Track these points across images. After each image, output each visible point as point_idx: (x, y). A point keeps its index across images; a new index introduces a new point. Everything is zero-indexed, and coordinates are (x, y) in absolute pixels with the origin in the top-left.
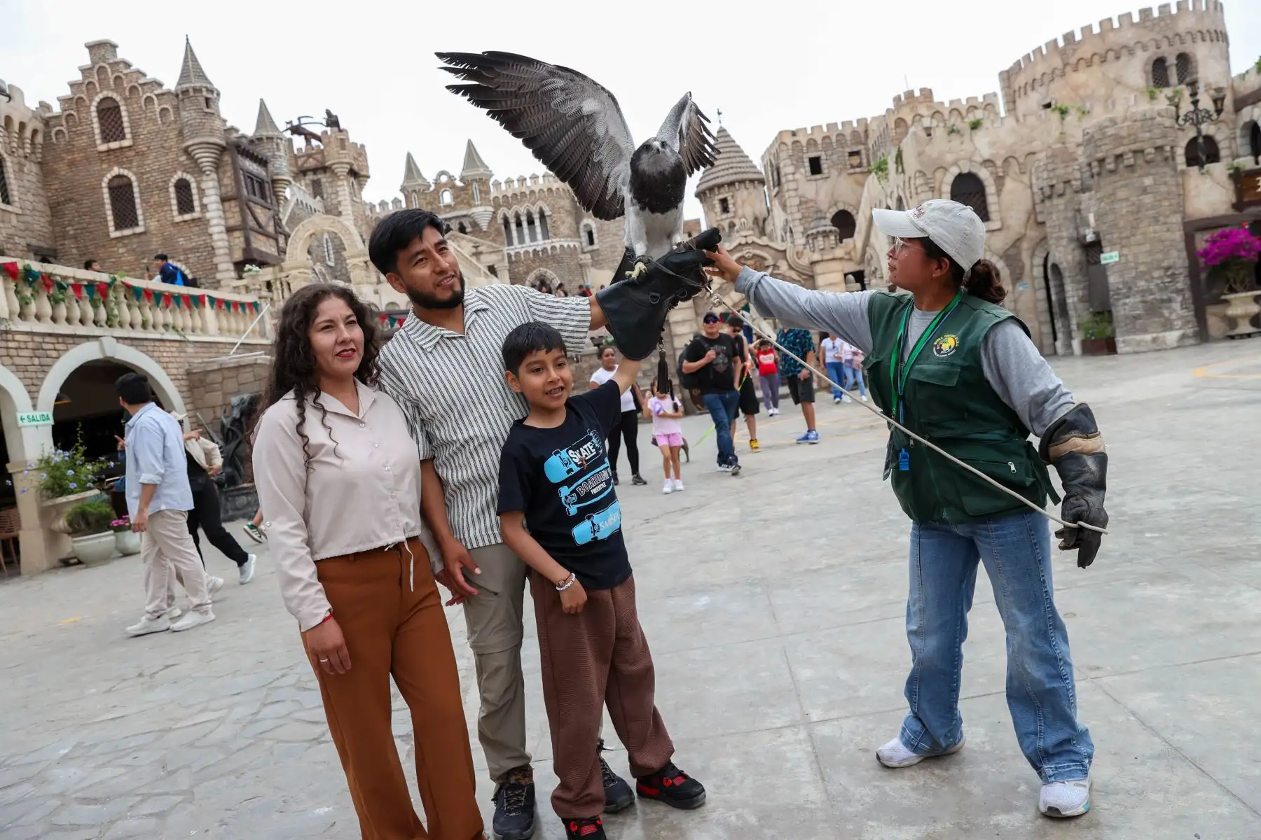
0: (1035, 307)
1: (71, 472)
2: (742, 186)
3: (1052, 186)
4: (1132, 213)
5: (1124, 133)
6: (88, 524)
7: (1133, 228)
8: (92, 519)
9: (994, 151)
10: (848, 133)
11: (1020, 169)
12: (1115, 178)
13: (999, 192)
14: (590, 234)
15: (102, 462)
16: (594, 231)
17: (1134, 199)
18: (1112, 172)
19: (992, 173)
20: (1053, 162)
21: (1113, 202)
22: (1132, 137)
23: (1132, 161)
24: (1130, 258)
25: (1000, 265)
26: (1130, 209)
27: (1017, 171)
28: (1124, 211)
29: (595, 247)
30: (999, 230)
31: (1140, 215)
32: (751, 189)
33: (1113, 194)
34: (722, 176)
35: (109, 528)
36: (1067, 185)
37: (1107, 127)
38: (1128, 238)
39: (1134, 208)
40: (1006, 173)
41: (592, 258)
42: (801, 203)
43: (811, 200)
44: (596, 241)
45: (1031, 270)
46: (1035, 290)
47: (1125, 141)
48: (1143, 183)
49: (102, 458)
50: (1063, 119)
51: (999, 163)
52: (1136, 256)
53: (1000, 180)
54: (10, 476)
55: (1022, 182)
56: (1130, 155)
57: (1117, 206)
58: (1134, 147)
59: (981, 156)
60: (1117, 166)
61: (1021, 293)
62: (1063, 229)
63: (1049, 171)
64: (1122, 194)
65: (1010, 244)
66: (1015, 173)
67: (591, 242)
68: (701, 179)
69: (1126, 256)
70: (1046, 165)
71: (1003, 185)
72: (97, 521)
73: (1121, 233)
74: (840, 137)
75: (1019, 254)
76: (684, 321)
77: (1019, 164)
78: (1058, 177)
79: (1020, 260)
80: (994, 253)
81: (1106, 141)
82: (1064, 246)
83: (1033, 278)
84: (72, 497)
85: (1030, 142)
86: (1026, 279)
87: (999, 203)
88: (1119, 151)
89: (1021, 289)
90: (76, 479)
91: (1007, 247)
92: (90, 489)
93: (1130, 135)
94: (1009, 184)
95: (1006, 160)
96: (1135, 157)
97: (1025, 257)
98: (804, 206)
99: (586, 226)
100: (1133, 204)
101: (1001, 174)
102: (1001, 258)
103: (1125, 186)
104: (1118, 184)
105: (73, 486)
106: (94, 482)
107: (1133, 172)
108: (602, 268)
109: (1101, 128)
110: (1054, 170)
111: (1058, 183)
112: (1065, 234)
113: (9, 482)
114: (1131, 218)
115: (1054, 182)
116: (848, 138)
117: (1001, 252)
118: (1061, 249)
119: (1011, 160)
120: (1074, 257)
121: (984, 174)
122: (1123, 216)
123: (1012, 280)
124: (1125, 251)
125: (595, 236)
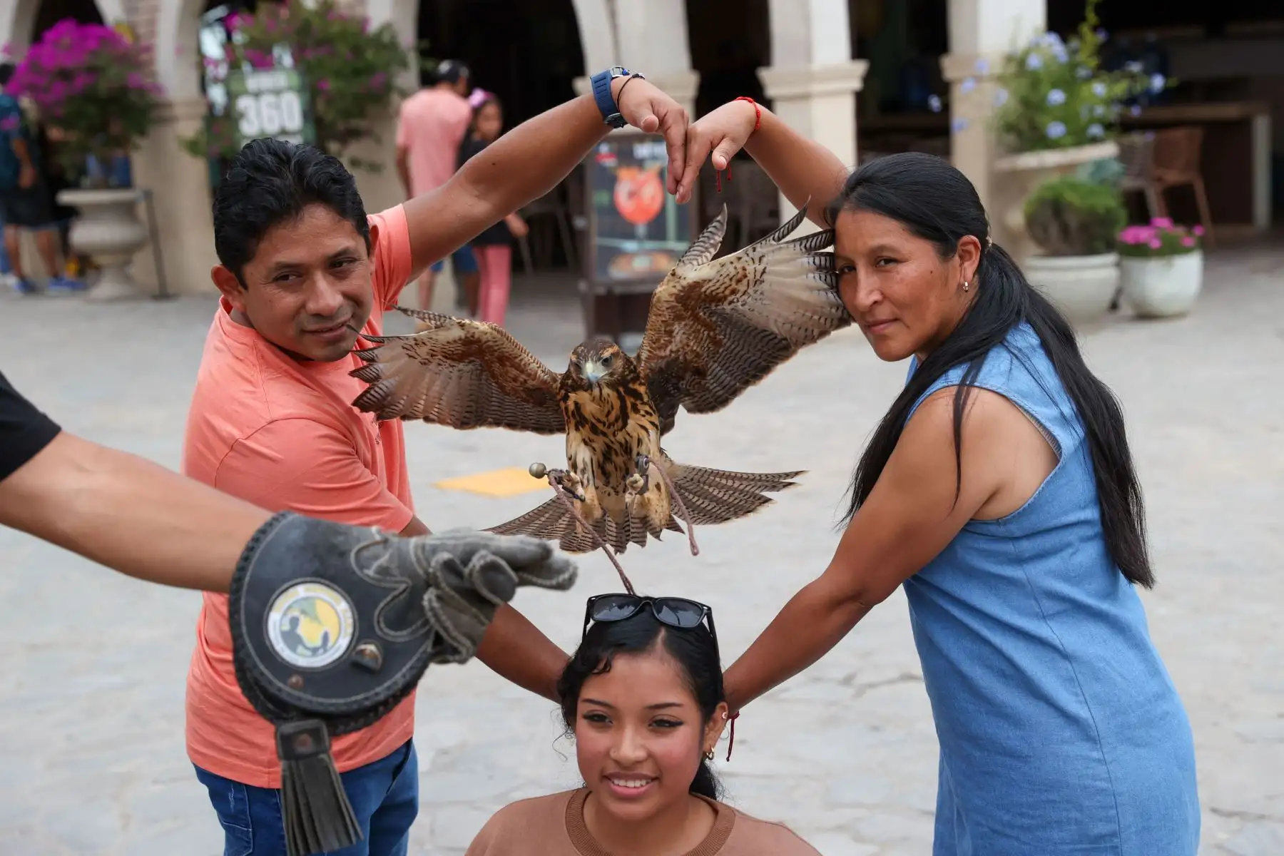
1: (1057, 97)
6: (1065, 230)
8: (1073, 221)
15: (1132, 77)
35: (1109, 246)
49: (1135, 67)
54: (944, 89)
72: (1084, 227)
84: (1051, 158)
90: (1066, 114)
92: (1094, 140)
105: (1056, 130)
106: (1108, 126)
113: (935, 103)
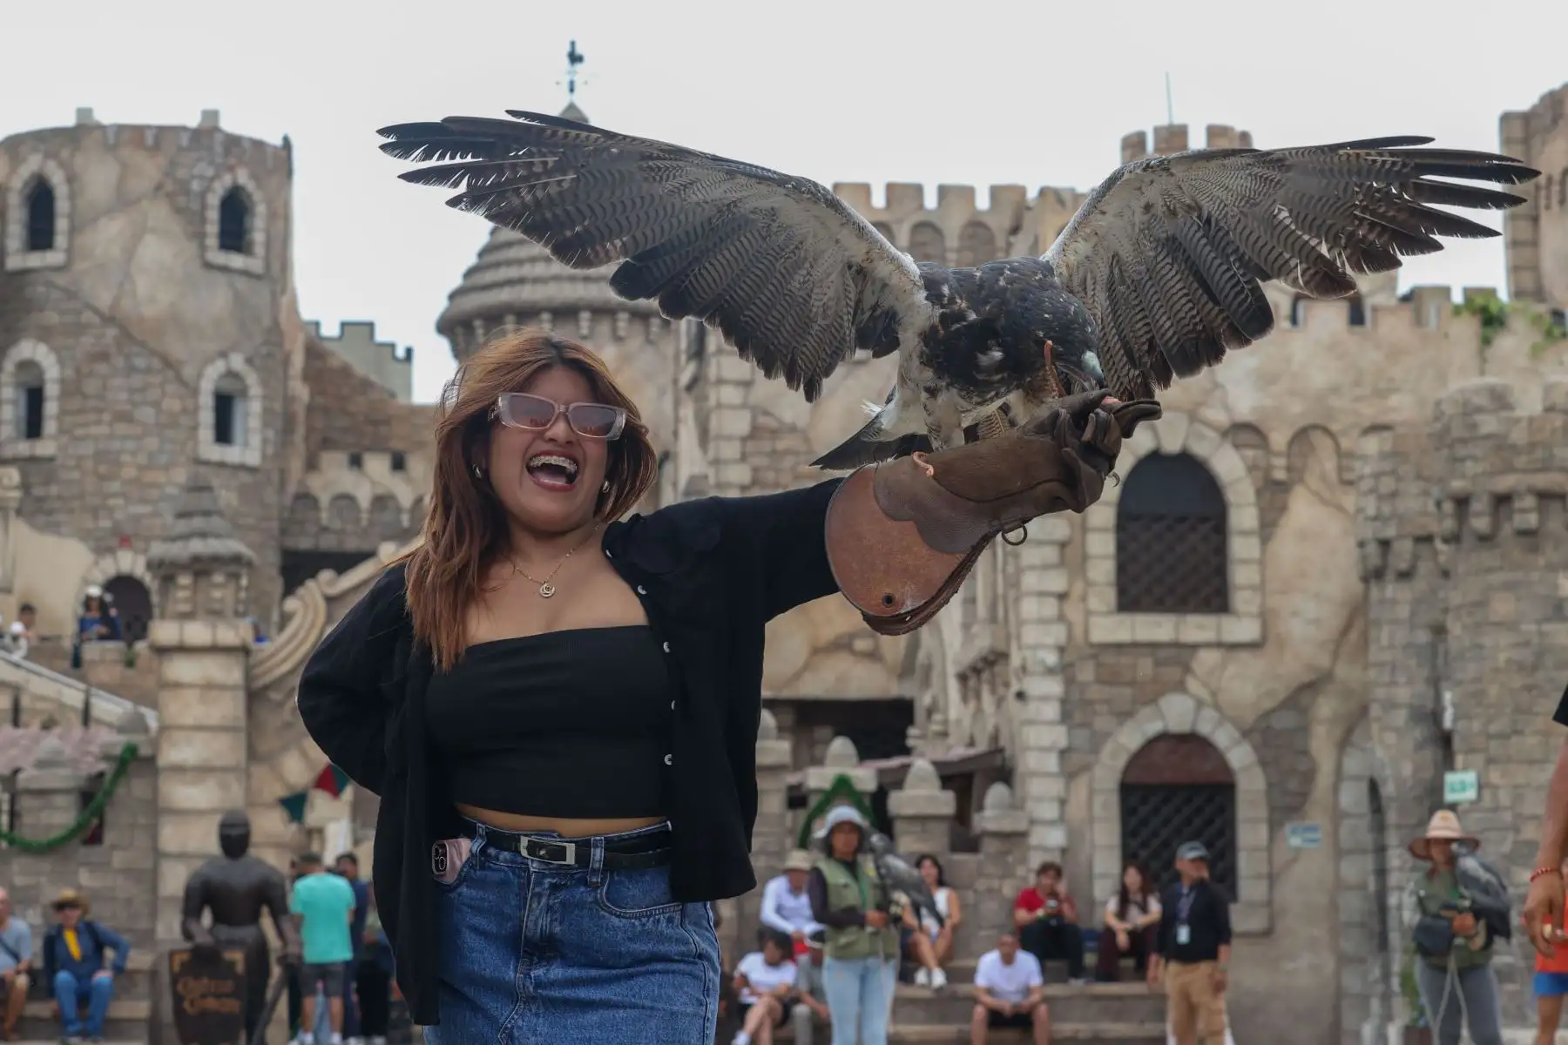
0: (1334, 906)
2: (604, 328)
3: (1385, 544)
4: (1521, 667)
5: (1518, 436)
7: (1518, 710)
9: (1268, 402)
10: (953, 227)
11: (1340, 469)
12: (1487, 558)
13: (1267, 529)
14: (35, 398)
16: (52, 390)
17: (1529, 628)
18: (1485, 539)
19: (1252, 468)
20: (1393, 472)
21: (1478, 625)
22: (1539, 454)
23: (1532, 520)
24: (1504, 798)
25: (1239, 756)
26: (1516, 654)
27: (1333, 476)
28: (1502, 657)
29: (44, 448)
30: (1253, 646)
31: (1540, 676)
32: (635, 342)
33: (1481, 604)
34: (537, 280)
36: (1424, 549)
37: (1479, 410)
38: (1503, 736)
39: (1526, 655)
40: (1296, 474)
41: (25, 486)
42: (755, 432)
43: (793, 429)
44: (50, 426)
45: (1335, 789)
46: (1339, 853)
47: (1521, 461)
48: (1556, 587)
50: (1486, 341)
51: (1279, 439)
52: (1518, 793)
53: (1274, 495)
55: (1340, 508)
56: (1529, 501)
57: (1487, 640)
58: (1542, 481)
59: (1227, 408)
60: (1496, 526)
61: (1297, 853)
62: (1402, 679)
63: (1381, 498)
64: (1502, 607)
65: (1282, 695)
66: (1323, 478)
67: (33, 426)
68: (469, 273)
69: (1496, 787)
70: (1377, 476)
71: (1283, 509)
73: (1490, 721)
74: (926, 236)
75: (1304, 730)
76: (203, 771)
77: (1340, 453)
78: (1400, 518)
79: (1305, 753)
80: (1224, 717)
81: (1477, 450)
82: (1397, 730)
83: (1337, 816)
85: (1381, 394)
86: (1317, 816)
87: (1262, 563)
88: (1505, 483)
89: (1295, 841)
91: (1268, 704)
93: (1532, 446)
94: (1302, 509)
95: (1302, 436)
96: (1542, 511)
97: (1321, 744)
98: (766, 446)
99: (27, 366)
100: (1527, 644)
101: (1280, 475)
102: (1246, 734)
103: (1509, 587)
104: (1496, 578)
107: (1535, 549)
108: (53, 528)
109: (1469, 411)
110: (1394, 495)
111: (1400, 537)
112: (1403, 694)
114: (1517, 681)
115: (1390, 532)
116: (952, 241)
117: (1249, 718)
118: (1390, 738)
119: (1318, 438)
120: (1416, 771)
121: (1228, 465)
122: (1496, 670)
123: (1272, 809)
124: (1494, 776)
125: (51, 408)
